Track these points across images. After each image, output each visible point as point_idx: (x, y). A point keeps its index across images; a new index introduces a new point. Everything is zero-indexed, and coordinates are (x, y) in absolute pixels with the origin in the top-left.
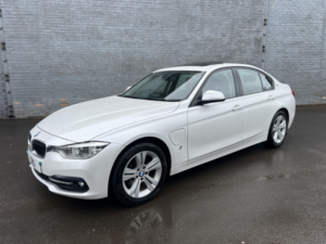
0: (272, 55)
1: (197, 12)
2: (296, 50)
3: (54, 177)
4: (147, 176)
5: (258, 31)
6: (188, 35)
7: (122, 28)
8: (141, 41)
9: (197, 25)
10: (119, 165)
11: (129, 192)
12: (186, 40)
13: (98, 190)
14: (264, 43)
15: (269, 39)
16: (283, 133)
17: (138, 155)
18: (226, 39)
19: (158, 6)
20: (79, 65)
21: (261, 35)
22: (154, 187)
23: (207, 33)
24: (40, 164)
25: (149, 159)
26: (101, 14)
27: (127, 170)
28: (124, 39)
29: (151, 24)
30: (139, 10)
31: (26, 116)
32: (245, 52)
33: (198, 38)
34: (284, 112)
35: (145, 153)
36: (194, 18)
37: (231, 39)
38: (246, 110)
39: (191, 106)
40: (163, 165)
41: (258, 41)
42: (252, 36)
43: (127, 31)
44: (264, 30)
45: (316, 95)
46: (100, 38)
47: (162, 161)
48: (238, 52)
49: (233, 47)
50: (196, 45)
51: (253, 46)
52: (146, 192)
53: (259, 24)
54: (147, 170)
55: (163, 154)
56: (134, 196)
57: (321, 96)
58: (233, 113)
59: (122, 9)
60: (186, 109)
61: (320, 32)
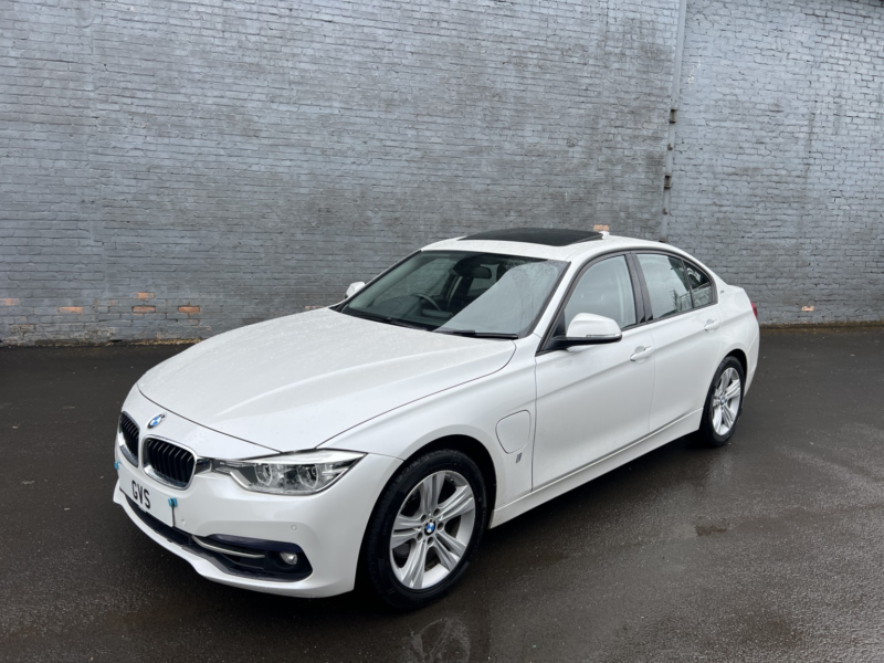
0: (688, 199)
1: (508, 81)
2: (743, 188)
3: (211, 539)
4: (441, 532)
5: (656, 138)
6: (483, 140)
7: (313, 111)
8: (359, 147)
9: (506, 114)
10: (383, 510)
11: (402, 574)
12: (478, 151)
13: (333, 574)
14: (668, 168)
15: (681, 159)
16: (734, 410)
17: (427, 481)
18: (577, 154)
19: (409, 60)
20: (189, 204)
21: (661, 147)
22: (457, 559)
23: (530, 136)
24: (173, 504)
25: (448, 490)
26: (258, 70)
27: (401, 521)
28: (316, 141)
29: (390, 104)
30: (360, 65)
31: (32, 338)
32: (621, 188)
33: (507, 146)
34: (736, 358)
35: (441, 475)
36: (499, 96)
37: (590, 154)
38: (659, 358)
39: (540, 351)
40: (478, 504)
41: (654, 162)
42: (641, 149)
43: (324, 120)
44: (669, 137)
45: (787, 302)
46: (251, 133)
47: (477, 494)
48: (604, 189)
49: (593, 174)
50: (502, 164)
51: (641, 175)
52: (438, 574)
53: (657, 121)
54: (442, 518)
55: (479, 475)
56: (412, 585)
57: (800, 305)
58: (631, 368)
59: (314, 60)
60: (531, 360)
61: (800, 147)
